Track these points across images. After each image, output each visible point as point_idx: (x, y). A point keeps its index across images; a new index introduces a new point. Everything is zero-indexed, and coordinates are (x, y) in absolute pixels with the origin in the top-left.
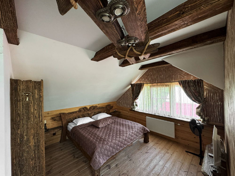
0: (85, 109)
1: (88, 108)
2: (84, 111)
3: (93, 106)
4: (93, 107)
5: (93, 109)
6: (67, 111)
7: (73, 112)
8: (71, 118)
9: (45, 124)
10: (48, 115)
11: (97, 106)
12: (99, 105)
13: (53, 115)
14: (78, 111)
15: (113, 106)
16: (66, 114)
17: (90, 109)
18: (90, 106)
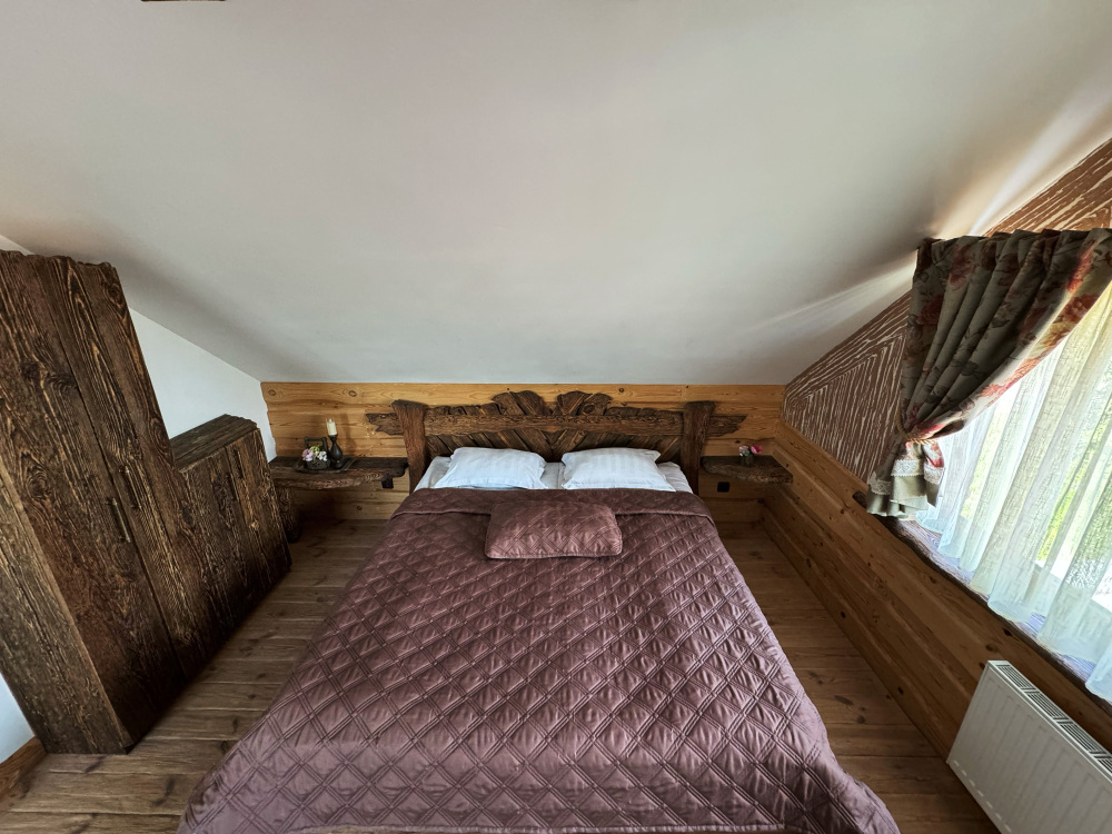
0: (525, 403)
1: (549, 398)
2: (520, 412)
3: (576, 394)
4: (579, 402)
5: (578, 413)
6: (431, 394)
7: (462, 410)
8: (450, 436)
9: (334, 439)
10: (353, 400)
11: (610, 398)
12: (624, 394)
13: (373, 405)
14: (484, 407)
15: (743, 418)
16: (424, 408)
17: (558, 409)
18: (563, 393)
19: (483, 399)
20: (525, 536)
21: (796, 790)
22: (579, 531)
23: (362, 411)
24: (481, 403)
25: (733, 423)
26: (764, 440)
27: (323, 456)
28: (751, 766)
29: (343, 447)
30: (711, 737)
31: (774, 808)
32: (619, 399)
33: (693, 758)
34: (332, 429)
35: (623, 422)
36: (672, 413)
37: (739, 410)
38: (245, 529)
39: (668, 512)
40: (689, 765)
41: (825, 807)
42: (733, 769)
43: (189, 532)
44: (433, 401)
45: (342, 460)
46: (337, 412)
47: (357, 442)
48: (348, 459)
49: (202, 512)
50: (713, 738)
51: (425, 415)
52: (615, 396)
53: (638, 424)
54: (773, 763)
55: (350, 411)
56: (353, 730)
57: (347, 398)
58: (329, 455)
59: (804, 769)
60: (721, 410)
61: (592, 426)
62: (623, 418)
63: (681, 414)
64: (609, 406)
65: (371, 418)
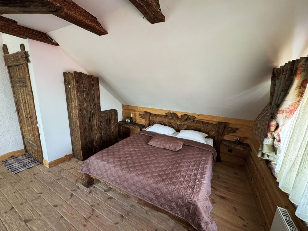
0: (173, 116)
1: (179, 115)
4: (186, 117)
5: (186, 120)
7: (158, 115)
8: (155, 121)
9: (132, 117)
10: (137, 110)
11: (195, 117)
12: (199, 117)
13: (141, 112)
14: (164, 115)
15: (237, 129)
16: (150, 114)
17: (181, 118)
18: (183, 114)
19: (164, 114)
20: (158, 141)
21: (189, 209)
22: (170, 143)
23: (139, 113)
24: (163, 114)
25: (234, 130)
26: (245, 138)
27: (129, 121)
28: (178, 198)
29: (134, 120)
30: (171, 187)
31: (183, 212)
32: (198, 118)
33: (165, 190)
34: (132, 116)
35: (198, 124)
36: (213, 124)
37: (236, 127)
38: (110, 130)
39: (200, 147)
40: (163, 191)
41: (195, 216)
42: (173, 196)
43: (100, 126)
44: (153, 112)
45: (133, 123)
46: (134, 112)
47: (137, 120)
48: (134, 123)
49: (103, 123)
50: (171, 188)
51: (150, 115)
52: (197, 117)
53: (202, 125)
54: (184, 199)
55: (136, 113)
56: (106, 160)
57: (136, 109)
58: (130, 121)
59: (192, 204)
60: (230, 126)
61: (189, 124)
62: (198, 123)
63: (216, 125)
64: (195, 120)
65: (140, 115)
